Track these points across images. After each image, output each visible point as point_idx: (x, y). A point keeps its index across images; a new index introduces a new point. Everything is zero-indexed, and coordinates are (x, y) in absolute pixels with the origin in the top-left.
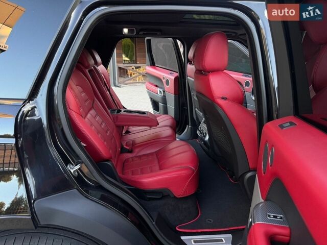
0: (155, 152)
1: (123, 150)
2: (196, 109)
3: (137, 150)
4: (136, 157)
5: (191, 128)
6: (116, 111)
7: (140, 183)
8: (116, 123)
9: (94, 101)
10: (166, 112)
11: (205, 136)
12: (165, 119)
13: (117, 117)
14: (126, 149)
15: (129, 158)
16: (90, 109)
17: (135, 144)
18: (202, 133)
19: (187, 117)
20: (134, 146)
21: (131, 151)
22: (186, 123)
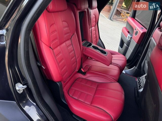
1: (80, 71)
2: (146, 61)
3: (88, 75)
4: (85, 79)
5: (136, 69)
8: (84, 53)
9: (74, 34)
11: (140, 88)
12: (121, 59)
13: (86, 49)
14: (82, 71)
16: (68, 40)
17: (90, 70)
18: (139, 84)
19: (138, 60)
21: (84, 74)
22: (135, 65)
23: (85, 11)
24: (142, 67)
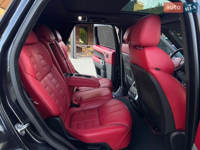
0: (97, 107)
1: (72, 105)
2: (127, 75)
3: (83, 105)
4: (82, 111)
5: (123, 88)
6: (70, 74)
7: (83, 137)
8: (68, 84)
9: (52, 66)
10: (105, 76)
11: (135, 97)
13: (69, 79)
14: (75, 104)
15: (76, 112)
16: (48, 73)
17: (82, 100)
18: (132, 94)
19: (120, 80)
20: (81, 101)
21: (78, 106)
22: (119, 85)
23: (53, 44)
24: (126, 83)
